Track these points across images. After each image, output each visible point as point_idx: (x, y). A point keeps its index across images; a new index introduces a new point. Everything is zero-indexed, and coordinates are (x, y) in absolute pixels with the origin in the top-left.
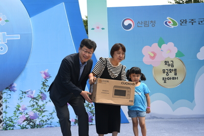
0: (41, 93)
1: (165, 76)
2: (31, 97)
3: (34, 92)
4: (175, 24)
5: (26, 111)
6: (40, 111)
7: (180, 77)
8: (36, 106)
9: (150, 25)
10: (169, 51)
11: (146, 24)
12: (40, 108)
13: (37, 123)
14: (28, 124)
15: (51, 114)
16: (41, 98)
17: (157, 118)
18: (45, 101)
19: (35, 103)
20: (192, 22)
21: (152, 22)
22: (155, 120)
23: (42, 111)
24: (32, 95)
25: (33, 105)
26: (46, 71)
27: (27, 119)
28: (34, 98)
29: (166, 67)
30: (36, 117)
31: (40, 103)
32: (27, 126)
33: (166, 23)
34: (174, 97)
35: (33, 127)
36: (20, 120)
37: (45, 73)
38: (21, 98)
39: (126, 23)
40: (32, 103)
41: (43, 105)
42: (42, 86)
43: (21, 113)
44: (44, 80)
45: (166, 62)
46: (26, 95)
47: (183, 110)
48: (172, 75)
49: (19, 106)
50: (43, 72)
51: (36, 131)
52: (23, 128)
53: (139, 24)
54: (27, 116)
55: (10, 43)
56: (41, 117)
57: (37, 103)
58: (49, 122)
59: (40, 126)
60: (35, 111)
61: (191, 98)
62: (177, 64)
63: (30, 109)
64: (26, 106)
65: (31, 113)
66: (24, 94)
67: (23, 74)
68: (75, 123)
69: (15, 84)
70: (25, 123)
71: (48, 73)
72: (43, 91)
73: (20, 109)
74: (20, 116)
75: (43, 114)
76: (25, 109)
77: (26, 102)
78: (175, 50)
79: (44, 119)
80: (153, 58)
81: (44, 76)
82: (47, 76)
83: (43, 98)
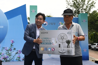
0: (10, 48)
2: (6, 50)
3: (7, 48)
5: (4, 55)
6: (9, 55)
8: (8, 53)
9: (53, 24)
11: (52, 24)
12: (10, 54)
13: (8, 60)
14: (4, 60)
15: (14, 56)
16: (10, 50)
17: (54, 59)
18: (11, 51)
19: (7, 52)
21: (54, 23)
22: (54, 60)
23: (10, 55)
24: (7, 49)
25: (7, 53)
26: (13, 40)
27: (4, 58)
28: (7, 50)
30: (7, 57)
31: (10, 52)
32: (4, 61)
33: (59, 24)
35: (6, 61)
37: (12, 41)
38: (2, 50)
40: (6, 52)
41: (11, 53)
42: (11, 46)
43: (2, 56)
44: (11, 43)
46: (4, 49)
49: (1, 53)
50: (11, 40)
51: (7, 63)
53: (49, 24)
54: (4, 57)
56: (9, 58)
57: (8, 52)
58: (13, 59)
59: (9, 61)
60: (7, 55)
64: (4, 53)
66: (3, 49)
67: (4, 41)
68: (23, 60)
70: (3, 60)
71: (13, 41)
72: (11, 47)
73: (2, 54)
74: (2, 57)
75: (11, 56)
76: (4, 54)
79: (11, 58)
81: (12, 42)
82: (13, 42)
83: (11, 50)
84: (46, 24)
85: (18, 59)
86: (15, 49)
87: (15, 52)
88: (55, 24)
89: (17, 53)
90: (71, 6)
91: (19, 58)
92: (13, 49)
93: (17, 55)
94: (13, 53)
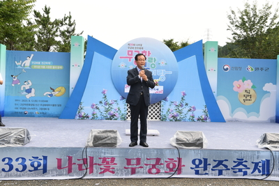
0: (181, 103)
1: (244, 98)
3: (177, 102)
4: (252, 70)
7: (253, 99)
8: (178, 110)
10: (248, 84)
11: (236, 69)
12: (180, 111)
15: (186, 115)
16: (180, 106)
17: (239, 121)
18: (182, 108)
20: (262, 69)
23: (181, 113)
24: (176, 104)
26: (184, 92)
28: (177, 106)
29: (246, 94)
30: (177, 115)
31: (180, 108)
32: (173, 120)
33: (247, 69)
34: (249, 110)
35: (176, 121)
36: (169, 117)
38: (170, 105)
39: (225, 67)
40: (176, 108)
41: (182, 110)
42: (181, 99)
43: (170, 113)
44: (182, 96)
45: (246, 91)
46: (173, 104)
47: (253, 118)
48: (249, 98)
49: (169, 109)
50: (182, 92)
52: (171, 121)
53: (232, 68)
54: (173, 115)
55: (167, 76)
56: (180, 116)
57: (178, 108)
58: (184, 119)
59: (179, 120)
60: (177, 112)
61: (258, 112)
62: (252, 92)
63: (175, 111)
65: (175, 113)
67: (172, 93)
69: (168, 98)
70: (172, 118)
73: (170, 111)
76: (172, 111)
77: (173, 108)
78: (252, 84)
79: (182, 117)
80: (239, 88)
82: (184, 94)
83: (182, 106)
84: (227, 69)
85: (191, 118)
86: (187, 104)
87: (187, 108)
88: (240, 70)
89: (190, 110)
90: (236, 26)
91: (193, 117)
92: (184, 104)
93: (190, 113)
94: (185, 110)
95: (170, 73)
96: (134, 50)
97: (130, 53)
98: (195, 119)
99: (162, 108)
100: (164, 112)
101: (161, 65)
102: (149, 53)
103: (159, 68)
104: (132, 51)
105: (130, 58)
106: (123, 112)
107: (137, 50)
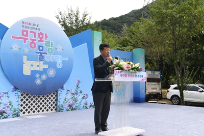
0: (76, 91)
3: (73, 90)
8: (73, 98)
12: (75, 99)
13: (74, 107)
14: (70, 108)
15: (80, 102)
20: (125, 59)
23: (76, 101)
24: (72, 92)
27: (69, 106)
28: (73, 94)
30: (73, 104)
31: (76, 97)
32: (69, 110)
35: (72, 110)
36: (66, 106)
38: (67, 94)
42: (76, 87)
43: (67, 102)
49: (66, 98)
50: (77, 79)
51: (73, 112)
52: (67, 110)
54: (69, 104)
58: (79, 107)
59: (75, 109)
60: (73, 101)
63: (71, 100)
64: (69, 98)
65: (71, 102)
66: (68, 91)
69: (64, 86)
70: (68, 108)
71: (79, 80)
74: (66, 104)
75: (77, 103)
76: (68, 100)
77: (69, 96)
79: (77, 105)
82: (79, 82)
83: (77, 94)
85: (85, 105)
86: (81, 92)
89: (83, 98)
92: (79, 92)
93: (84, 100)
94: (79, 97)
95: (67, 59)
96: (29, 30)
97: (25, 33)
98: (88, 106)
99: (59, 98)
100: (61, 102)
101: (59, 50)
102: (46, 37)
103: (56, 53)
104: (27, 31)
105: (25, 39)
106: (15, 106)
107: (33, 30)
